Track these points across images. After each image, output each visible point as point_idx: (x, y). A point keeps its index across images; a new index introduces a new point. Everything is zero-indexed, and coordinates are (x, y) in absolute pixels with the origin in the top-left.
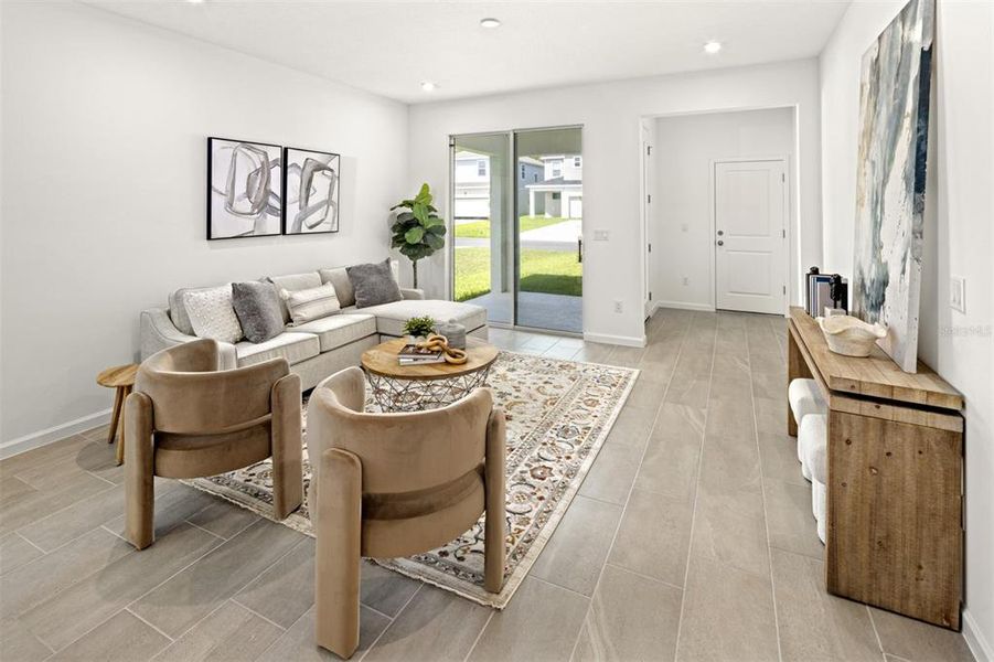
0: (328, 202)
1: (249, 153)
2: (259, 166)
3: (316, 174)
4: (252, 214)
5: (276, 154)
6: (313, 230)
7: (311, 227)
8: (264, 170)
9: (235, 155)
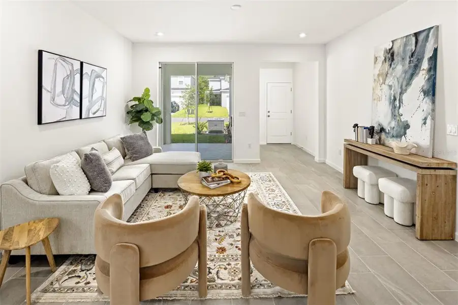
0: (102, 98)
1: (63, 63)
2: (69, 73)
3: (97, 80)
4: (64, 105)
5: (77, 66)
6: (94, 116)
7: (94, 114)
8: (71, 76)
9: (56, 64)
